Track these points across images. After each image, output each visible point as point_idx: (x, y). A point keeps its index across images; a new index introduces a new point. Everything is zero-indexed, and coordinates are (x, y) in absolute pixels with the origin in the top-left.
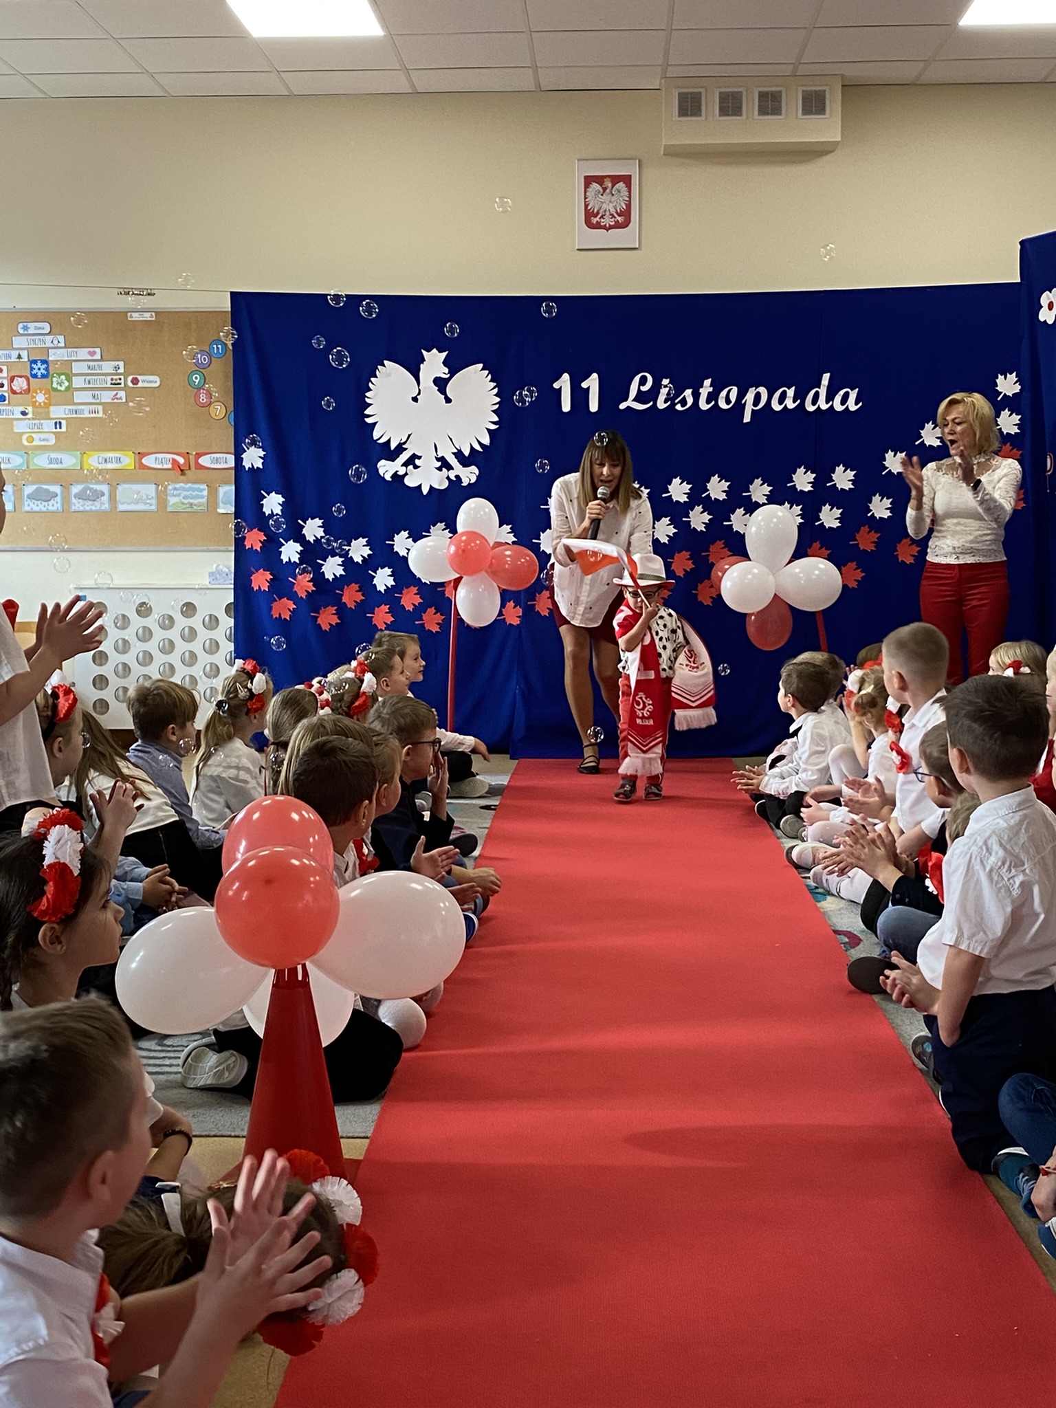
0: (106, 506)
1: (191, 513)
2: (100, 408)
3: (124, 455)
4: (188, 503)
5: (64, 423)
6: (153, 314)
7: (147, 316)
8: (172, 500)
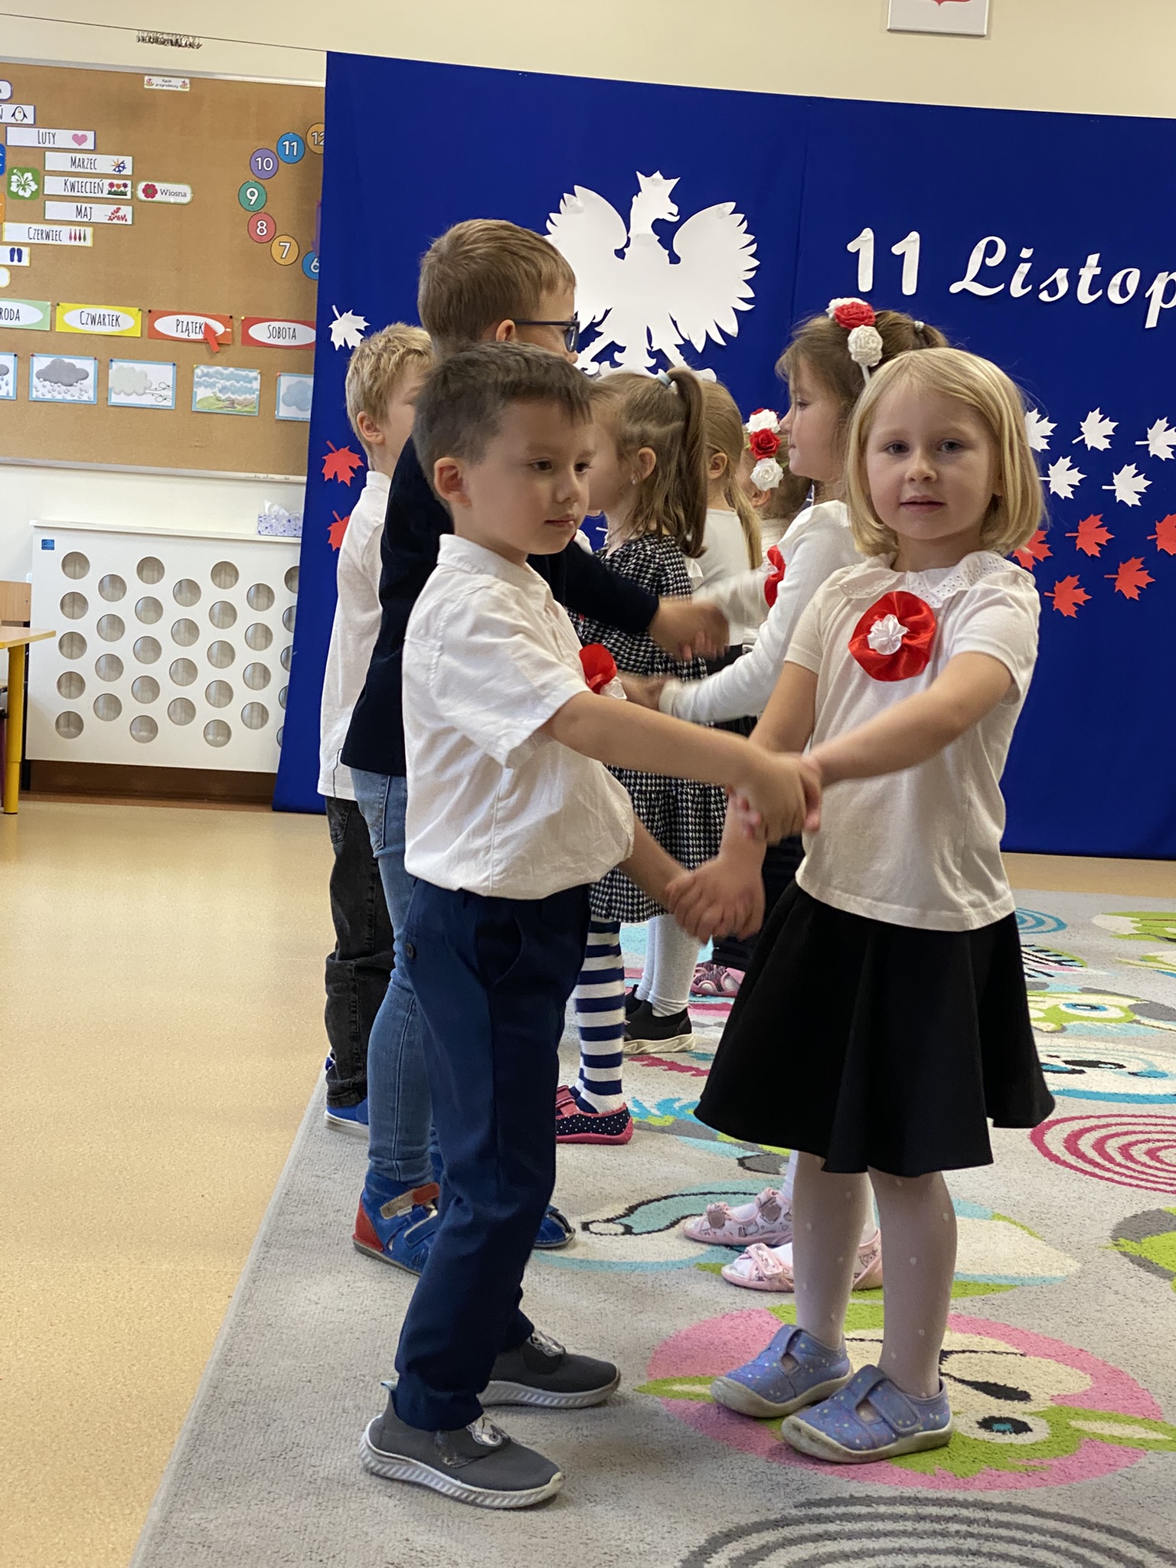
0: (89, 395)
1: (228, 415)
2: (89, 231)
3: (125, 312)
4: (228, 399)
5: (26, 251)
6: (187, 81)
7: (176, 85)
8: (201, 393)
